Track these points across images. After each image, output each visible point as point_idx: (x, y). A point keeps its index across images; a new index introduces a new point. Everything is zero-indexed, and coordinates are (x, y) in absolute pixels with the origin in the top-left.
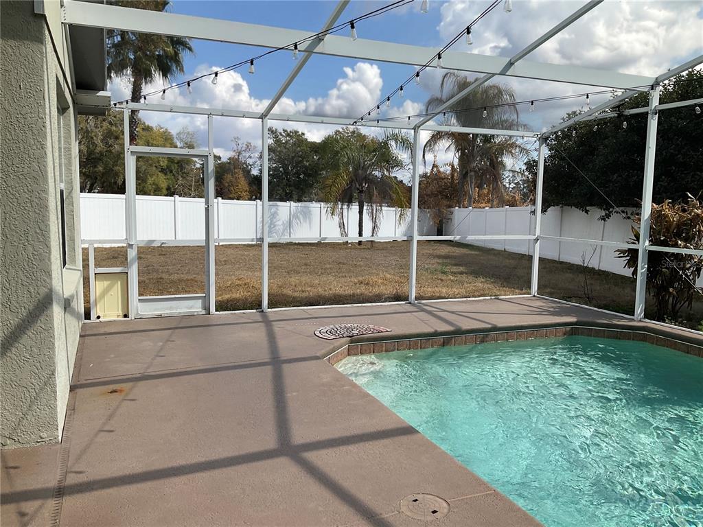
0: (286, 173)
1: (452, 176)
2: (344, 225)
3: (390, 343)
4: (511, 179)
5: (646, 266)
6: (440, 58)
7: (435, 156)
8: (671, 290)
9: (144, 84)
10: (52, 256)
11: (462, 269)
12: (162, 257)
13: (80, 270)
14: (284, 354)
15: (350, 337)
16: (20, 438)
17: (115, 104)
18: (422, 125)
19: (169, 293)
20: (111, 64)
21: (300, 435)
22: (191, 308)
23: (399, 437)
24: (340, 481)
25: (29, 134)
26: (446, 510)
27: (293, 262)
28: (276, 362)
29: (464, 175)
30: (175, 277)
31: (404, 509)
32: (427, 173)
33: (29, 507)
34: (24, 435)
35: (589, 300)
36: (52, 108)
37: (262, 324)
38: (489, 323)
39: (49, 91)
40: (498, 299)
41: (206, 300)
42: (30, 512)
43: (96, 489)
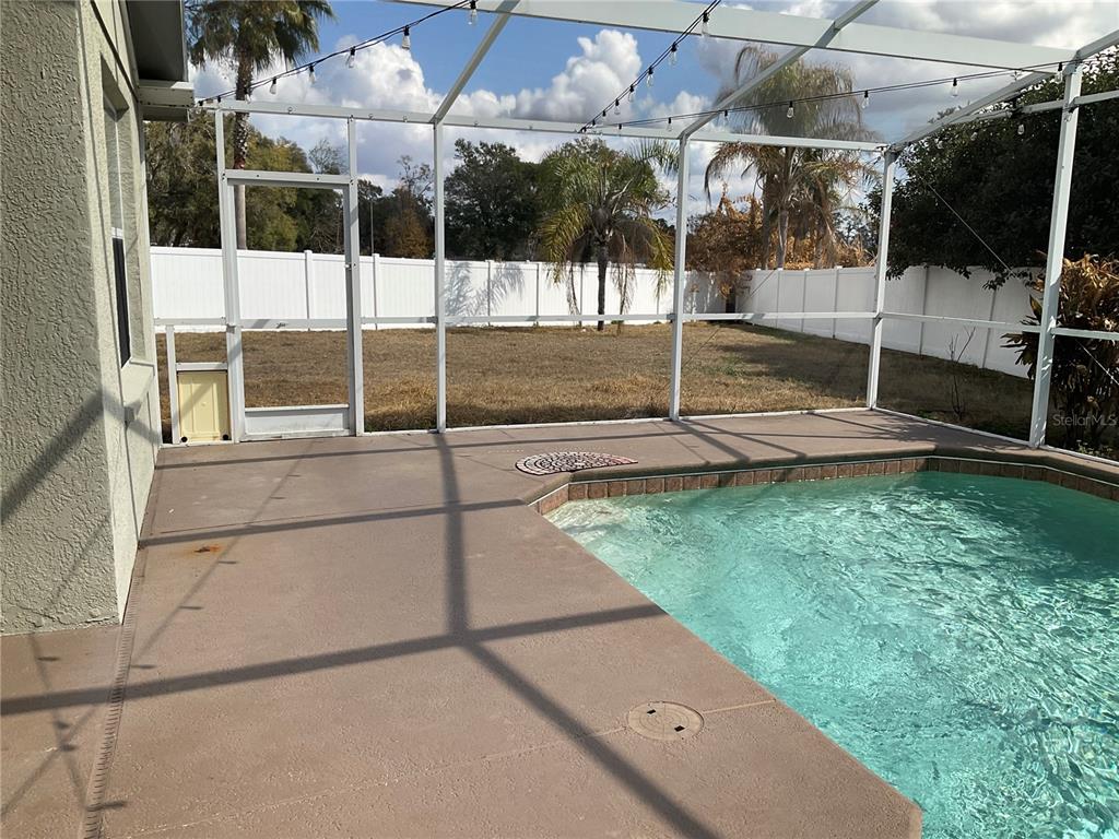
0: (486, 214)
1: (753, 216)
2: (574, 298)
3: (635, 482)
4: (852, 223)
5: (1051, 361)
6: (706, 20)
7: (725, 185)
8: (1090, 398)
9: (256, 69)
10: (100, 340)
11: (761, 367)
12: (287, 349)
13: (153, 366)
14: (467, 498)
15: (571, 471)
16: (60, 616)
17: (201, 103)
18: (693, 131)
19: (296, 404)
20: (202, 38)
21: (482, 615)
22: (327, 426)
23: (635, 620)
24: (540, 683)
25: (58, 149)
26: (697, 727)
27: (493, 357)
28: (454, 508)
29: (772, 217)
30: (306, 379)
31: (632, 724)
32: (712, 213)
33: (72, 715)
34: (66, 611)
35: (960, 415)
36: (93, 109)
37: (436, 451)
38: (794, 452)
39: (87, 82)
40: (813, 414)
41: (349, 414)
42: (74, 723)
43: (173, 691)
